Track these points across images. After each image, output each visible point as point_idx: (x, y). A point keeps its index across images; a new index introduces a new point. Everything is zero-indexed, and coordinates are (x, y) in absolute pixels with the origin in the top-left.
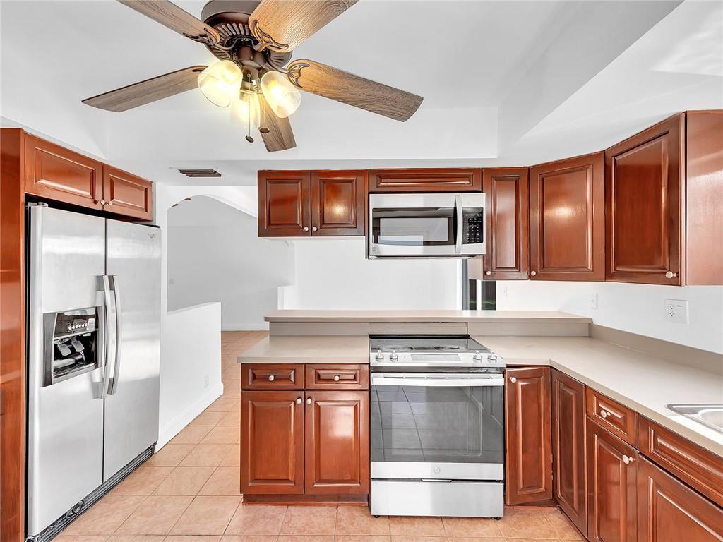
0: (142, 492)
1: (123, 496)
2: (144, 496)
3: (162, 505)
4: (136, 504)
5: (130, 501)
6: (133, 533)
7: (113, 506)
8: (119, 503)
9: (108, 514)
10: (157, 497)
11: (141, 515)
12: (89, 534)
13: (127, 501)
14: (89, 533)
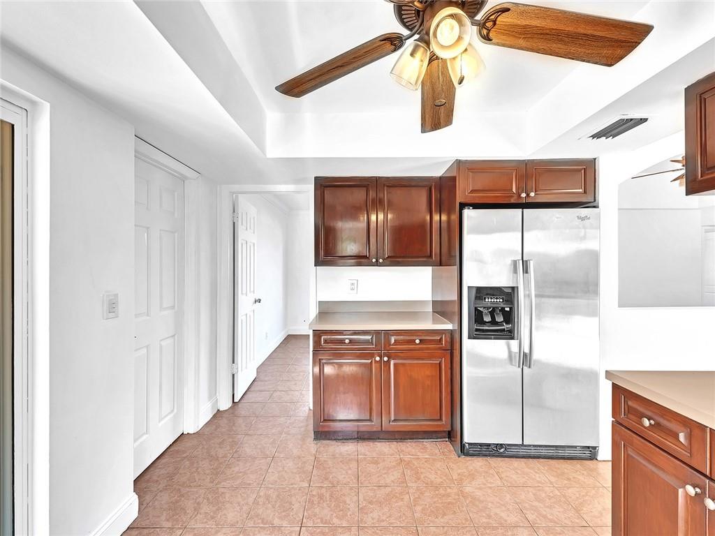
0: (553, 479)
1: (539, 469)
2: (551, 483)
3: (554, 503)
4: (539, 482)
5: (539, 477)
6: (516, 499)
7: (526, 470)
8: (532, 471)
9: (519, 472)
10: (559, 494)
11: (534, 495)
12: (497, 473)
13: (537, 475)
14: (499, 472)
